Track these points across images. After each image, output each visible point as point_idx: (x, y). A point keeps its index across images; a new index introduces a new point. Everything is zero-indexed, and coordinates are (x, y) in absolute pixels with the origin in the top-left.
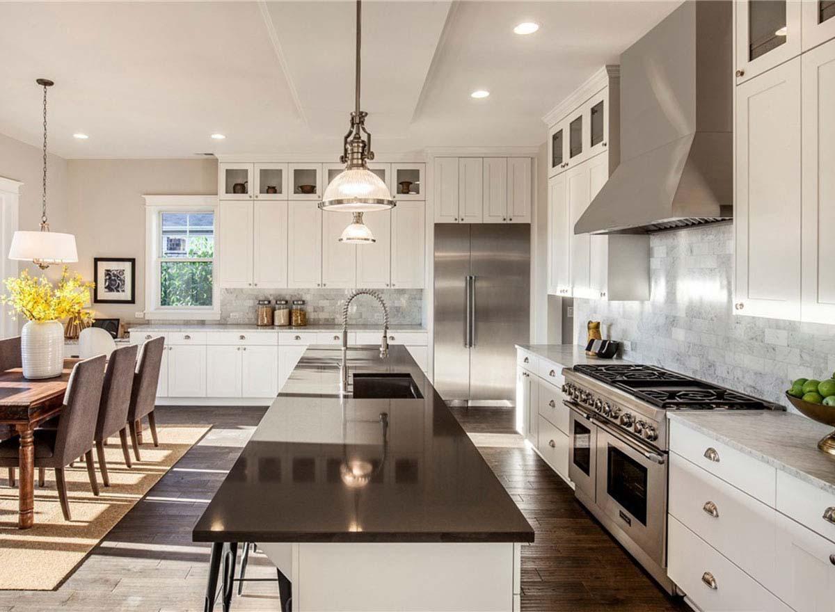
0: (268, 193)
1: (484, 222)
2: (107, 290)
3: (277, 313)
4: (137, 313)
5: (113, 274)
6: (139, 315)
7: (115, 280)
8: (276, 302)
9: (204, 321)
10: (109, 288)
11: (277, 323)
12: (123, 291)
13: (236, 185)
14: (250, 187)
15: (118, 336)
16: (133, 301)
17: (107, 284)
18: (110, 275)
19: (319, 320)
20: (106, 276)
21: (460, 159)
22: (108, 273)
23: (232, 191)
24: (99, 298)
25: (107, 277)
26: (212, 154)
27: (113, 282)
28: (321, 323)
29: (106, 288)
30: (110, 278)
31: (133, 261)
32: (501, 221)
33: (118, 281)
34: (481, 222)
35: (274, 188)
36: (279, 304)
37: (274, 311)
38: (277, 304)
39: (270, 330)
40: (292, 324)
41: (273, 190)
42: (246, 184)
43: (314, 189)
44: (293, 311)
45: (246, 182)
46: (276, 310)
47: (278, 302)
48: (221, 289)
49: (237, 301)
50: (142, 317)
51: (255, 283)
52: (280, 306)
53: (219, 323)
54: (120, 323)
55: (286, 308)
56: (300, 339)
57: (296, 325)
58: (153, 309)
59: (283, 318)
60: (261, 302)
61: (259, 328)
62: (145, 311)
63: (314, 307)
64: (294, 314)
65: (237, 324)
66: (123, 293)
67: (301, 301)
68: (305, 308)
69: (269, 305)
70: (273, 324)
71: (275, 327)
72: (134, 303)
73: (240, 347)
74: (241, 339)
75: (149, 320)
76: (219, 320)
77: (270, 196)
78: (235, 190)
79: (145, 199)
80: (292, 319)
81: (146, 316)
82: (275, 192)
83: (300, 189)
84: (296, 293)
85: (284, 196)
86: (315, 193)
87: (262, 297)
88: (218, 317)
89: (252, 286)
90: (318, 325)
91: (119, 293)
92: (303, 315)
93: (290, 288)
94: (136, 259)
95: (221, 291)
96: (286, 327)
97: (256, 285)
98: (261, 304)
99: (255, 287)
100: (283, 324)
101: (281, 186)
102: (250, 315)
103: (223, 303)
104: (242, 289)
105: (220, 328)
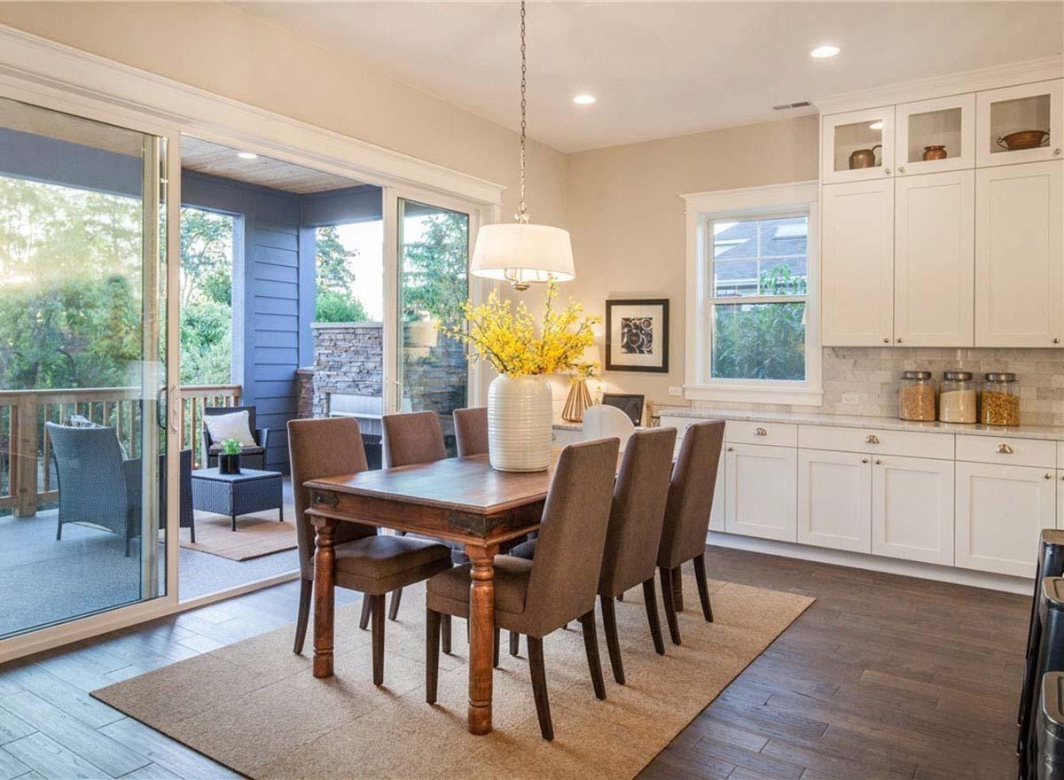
0: (925, 159)
2: (624, 350)
3: (946, 398)
4: (671, 388)
5: (635, 324)
6: (674, 390)
7: (637, 335)
8: (945, 374)
9: (790, 406)
10: (629, 348)
11: (945, 416)
12: (650, 352)
13: (856, 153)
14: (885, 154)
15: (642, 424)
16: (664, 369)
17: (625, 340)
18: (630, 326)
20: (623, 328)
22: (627, 323)
23: (848, 167)
24: (613, 363)
25: (626, 330)
26: (806, 104)
27: (635, 337)
28: (1056, 422)
29: (622, 347)
30: (630, 331)
31: (665, 303)
33: (642, 336)
35: (941, 148)
36: (951, 380)
37: (940, 393)
38: (947, 379)
39: (931, 428)
40: (983, 420)
41: (939, 152)
42: (877, 149)
43: (1045, 137)
44: (985, 394)
45: (877, 146)
46: (944, 392)
47: (949, 376)
48: (823, 351)
49: (855, 372)
50: (680, 394)
51: (897, 338)
52: (954, 385)
53: (819, 411)
54: (645, 402)
55: (968, 388)
56: (1011, 452)
57: (992, 423)
58: (698, 382)
59: (962, 409)
60: (909, 375)
61: (906, 425)
62: (684, 386)
63: (1039, 388)
64: (989, 400)
65: (857, 416)
66: (650, 355)
67: (1007, 374)
68: (1016, 390)
69: (929, 382)
70: (937, 418)
71: (941, 424)
72: (667, 372)
73: (867, 457)
74: (870, 442)
75: (690, 400)
76: (819, 407)
77: (936, 164)
78: (853, 164)
79: (684, 200)
80: (983, 410)
81: (686, 393)
82: (944, 156)
83: (1004, 143)
84: (992, 359)
85: (965, 160)
86: (1044, 146)
87: (909, 365)
88: (817, 401)
89: (890, 344)
90: (1047, 426)
91: (643, 355)
92: (1013, 403)
93: (978, 348)
94: (670, 301)
95: (823, 354)
96: (970, 426)
97: (900, 342)
98: (911, 379)
99: (897, 345)
100: (962, 420)
101: (958, 142)
102: (884, 400)
103: (827, 376)
104: (865, 350)
105: (825, 419)
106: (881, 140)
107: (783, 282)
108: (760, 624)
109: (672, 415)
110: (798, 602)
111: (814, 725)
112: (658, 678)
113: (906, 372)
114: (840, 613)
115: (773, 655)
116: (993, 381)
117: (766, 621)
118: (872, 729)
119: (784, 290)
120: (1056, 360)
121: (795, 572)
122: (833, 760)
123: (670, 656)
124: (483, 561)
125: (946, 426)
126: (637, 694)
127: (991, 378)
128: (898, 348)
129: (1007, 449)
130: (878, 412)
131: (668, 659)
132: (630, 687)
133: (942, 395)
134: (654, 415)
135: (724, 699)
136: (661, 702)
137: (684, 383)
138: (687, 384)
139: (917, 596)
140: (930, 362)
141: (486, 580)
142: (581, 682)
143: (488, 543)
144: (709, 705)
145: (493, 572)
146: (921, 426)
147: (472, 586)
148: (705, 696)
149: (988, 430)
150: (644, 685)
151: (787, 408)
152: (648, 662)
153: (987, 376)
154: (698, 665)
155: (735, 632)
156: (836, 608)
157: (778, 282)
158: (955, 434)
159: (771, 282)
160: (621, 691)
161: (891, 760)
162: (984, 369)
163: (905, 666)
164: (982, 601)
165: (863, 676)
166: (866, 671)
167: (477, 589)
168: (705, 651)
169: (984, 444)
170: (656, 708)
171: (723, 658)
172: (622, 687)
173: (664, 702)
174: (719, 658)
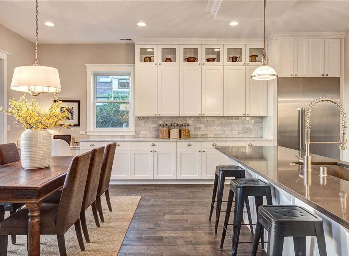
0: (166, 61)
1: (310, 77)
3: (172, 131)
4: (81, 132)
8: (171, 124)
11: (171, 136)
13: (146, 58)
14: (155, 59)
15: (71, 145)
16: (78, 125)
19: (197, 135)
20: (61, 111)
21: (294, 40)
23: (143, 61)
26: (131, 40)
28: (198, 137)
31: (79, 102)
32: (321, 76)
34: (308, 77)
35: (170, 59)
36: (173, 126)
37: (170, 130)
38: (172, 126)
39: (168, 140)
40: (182, 137)
41: (170, 60)
42: (152, 57)
43: (196, 59)
44: (182, 130)
45: (152, 56)
46: (171, 129)
47: (173, 125)
48: (135, 118)
49: (145, 124)
50: (85, 134)
51: (159, 114)
52: (174, 127)
53: (134, 137)
54: (72, 137)
55: (177, 128)
56: (191, 145)
57: (184, 137)
58: (92, 129)
59: (176, 134)
60: (161, 125)
61: (161, 140)
62: (86, 131)
63: (194, 127)
64: (183, 131)
65: (146, 138)
66: (73, 120)
67: (187, 124)
68: (189, 128)
69: (167, 127)
70: (169, 137)
71: (171, 139)
72: (80, 126)
73: (152, 150)
74: (152, 145)
75: (89, 136)
76: (134, 136)
77: (168, 63)
78: (145, 61)
79: (86, 66)
80: (182, 134)
81: (87, 133)
82: (171, 61)
83: (186, 60)
84: (183, 120)
85: (177, 63)
86: (197, 62)
87: (161, 122)
88: (133, 134)
89: (157, 116)
90: (197, 138)
91: (69, 120)
92: (189, 132)
93: (181, 117)
94: (81, 101)
95: (135, 119)
96: (178, 139)
97: (160, 115)
98: (162, 126)
99: (159, 116)
100: (176, 137)
101: (175, 58)
102: (154, 132)
103: (136, 126)
104: (148, 118)
105: (137, 139)
106: (154, 54)
107: (116, 96)
108: (128, 209)
109: (85, 141)
110: (136, 198)
111: (159, 238)
112: (101, 236)
113: (160, 124)
114: (150, 199)
115: (136, 218)
116: (184, 126)
117: (129, 207)
118: (175, 233)
119: (117, 98)
120: (198, 120)
121: (131, 189)
122: (169, 247)
123: (102, 227)
124: (36, 209)
125: (172, 139)
126: (96, 244)
127: (183, 125)
128: (159, 117)
129: (190, 145)
130: (152, 136)
131: (102, 228)
132: (92, 243)
133: (171, 130)
134: (75, 142)
135: (127, 237)
136: (106, 245)
137: (86, 130)
138: (87, 130)
139: (168, 190)
140: (167, 121)
141: (37, 216)
142: (72, 246)
143: (39, 200)
144: (123, 241)
145: (40, 212)
146: (165, 140)
147: (30, 220)
148: (121, 238)
149: (183, 140)
150: (97, 240)
151: (124, 137)
152: (95, 231)
153: (182, 124)
154: (114, 228)
155: (121, 213)
156: (148, 198)
157: (115, 96)
158: (177, 141)
159: (112, 96)
160: (90, 245)
161: (184, 242)
162: (181, 123)
163: (175, 212)
164: (185, 188)
165: (165, 217)
166: (165, 216)
167: (33, 221)
168: (114, 222)
169: (183, 144)
170: (106, 247)
171: (121, 223)
172: (89, 244)
173: (108, 245)
174: (120, 223)
